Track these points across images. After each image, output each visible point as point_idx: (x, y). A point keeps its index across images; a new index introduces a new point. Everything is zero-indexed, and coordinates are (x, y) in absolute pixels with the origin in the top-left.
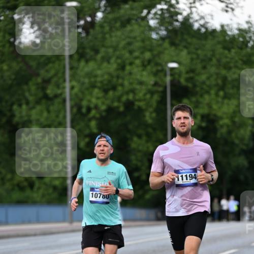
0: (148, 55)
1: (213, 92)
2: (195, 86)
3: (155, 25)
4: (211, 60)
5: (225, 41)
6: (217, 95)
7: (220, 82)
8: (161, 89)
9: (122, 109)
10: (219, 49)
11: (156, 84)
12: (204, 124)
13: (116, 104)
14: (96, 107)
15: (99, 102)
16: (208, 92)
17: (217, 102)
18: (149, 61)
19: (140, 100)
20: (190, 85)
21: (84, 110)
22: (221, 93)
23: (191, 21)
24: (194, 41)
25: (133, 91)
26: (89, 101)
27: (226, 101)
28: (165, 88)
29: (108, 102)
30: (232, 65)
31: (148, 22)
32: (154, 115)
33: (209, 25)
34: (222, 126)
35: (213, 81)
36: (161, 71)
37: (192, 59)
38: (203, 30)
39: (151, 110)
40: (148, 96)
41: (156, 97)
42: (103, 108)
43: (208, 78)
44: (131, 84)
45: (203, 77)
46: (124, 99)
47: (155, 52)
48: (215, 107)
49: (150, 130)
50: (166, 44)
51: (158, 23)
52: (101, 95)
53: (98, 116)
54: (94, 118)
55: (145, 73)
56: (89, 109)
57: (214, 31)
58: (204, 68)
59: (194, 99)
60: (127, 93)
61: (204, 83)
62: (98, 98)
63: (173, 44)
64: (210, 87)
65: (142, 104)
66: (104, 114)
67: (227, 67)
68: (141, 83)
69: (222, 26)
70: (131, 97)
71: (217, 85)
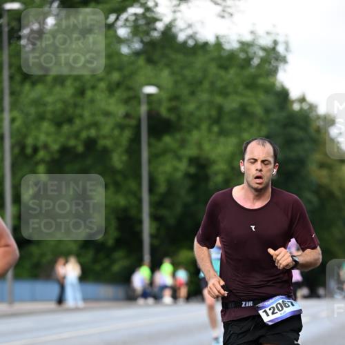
0: (116, 76)
1: (204, 126)
2: (179, 118)
3: (126, 36)
4: (200, 83)
5: (220, 58)
6: (209, 130)
7: (214, 113)
8: (133, 122)
9: (80, 149)
10: (213, 69)
11: (127, 116)
12: (192, 170)
13: (72, 143)
14: (46, 146)
15: (50, 140)
16: (197, 127)
17: (210, 140)
18: (118, 85)
19: (105, 137)
20: (173, 117)
21: (29, 151)
22: (216, 129)
23: (174, 30)
24: (180, 57)
25: (96, 125)
26: (36, 138)
27: (222, 139)
28: (139, 120)
29: (62, 140)
30: (230, 89)
31: (116, 32)
32: (124, 158)
33: (198, 36)
34: (216, 174)
35: (203, 112)
36: (133, 98)
37: (176, 83)
38: (191, 43)
39: (120, 150)
40: (116, 132)
41: (127, 134)
42: (55, 147)
43: (198, 108)
44: (93, 115)
45: (191, 107)
46: (84, 135)
47: (126, 72)
48: (207, 146)
49: (119, 178)
50: (141, 61)
51: (131, 32)
52: (52, 129)
53: (48, 158)
54: (42, 161)
55: (112, 101)
56: (35, 150)
57: (206, 44)
58: (193, 93)
59: (178, 136)
60: (88, 127)
61: (191, 114)
62: (48, 134)
63: (150, 61)
64: (200, 120)
65: (108, 143)
66: (56, 156)
67: (224, 93)
68: (107, 114)
69: (217, 37)
70: (93, 132)
71: (210, 117)
